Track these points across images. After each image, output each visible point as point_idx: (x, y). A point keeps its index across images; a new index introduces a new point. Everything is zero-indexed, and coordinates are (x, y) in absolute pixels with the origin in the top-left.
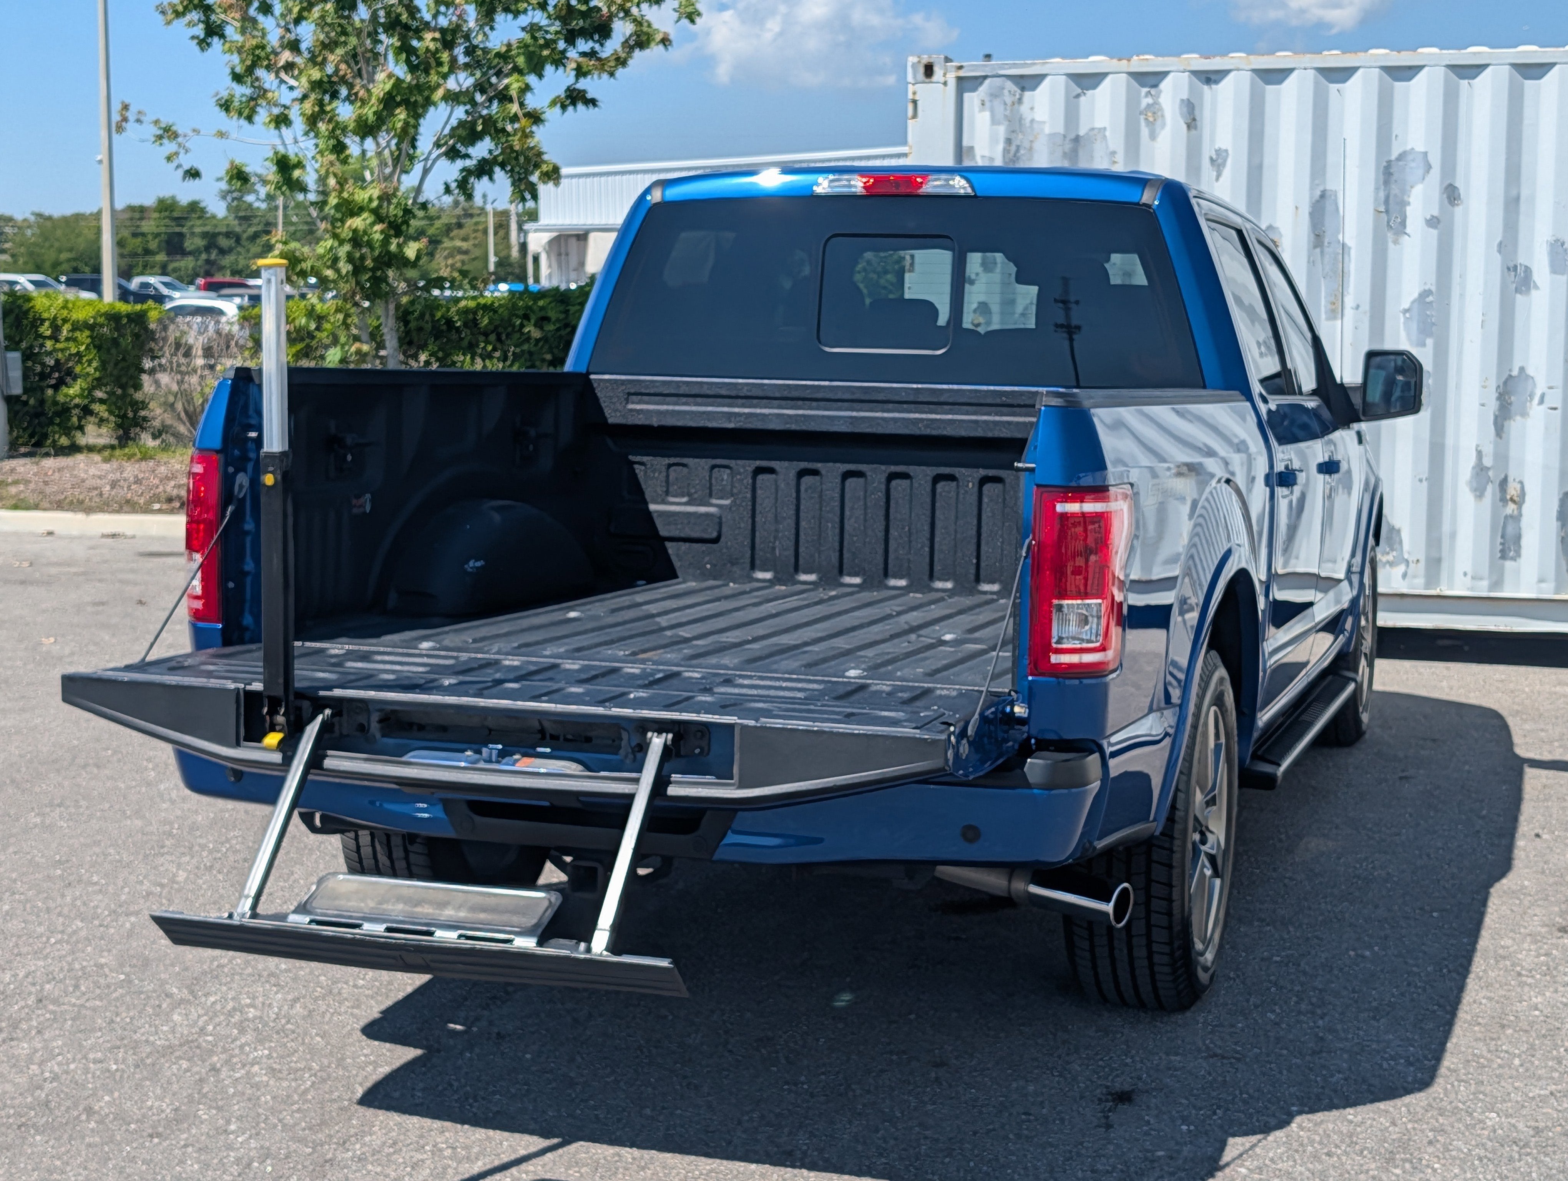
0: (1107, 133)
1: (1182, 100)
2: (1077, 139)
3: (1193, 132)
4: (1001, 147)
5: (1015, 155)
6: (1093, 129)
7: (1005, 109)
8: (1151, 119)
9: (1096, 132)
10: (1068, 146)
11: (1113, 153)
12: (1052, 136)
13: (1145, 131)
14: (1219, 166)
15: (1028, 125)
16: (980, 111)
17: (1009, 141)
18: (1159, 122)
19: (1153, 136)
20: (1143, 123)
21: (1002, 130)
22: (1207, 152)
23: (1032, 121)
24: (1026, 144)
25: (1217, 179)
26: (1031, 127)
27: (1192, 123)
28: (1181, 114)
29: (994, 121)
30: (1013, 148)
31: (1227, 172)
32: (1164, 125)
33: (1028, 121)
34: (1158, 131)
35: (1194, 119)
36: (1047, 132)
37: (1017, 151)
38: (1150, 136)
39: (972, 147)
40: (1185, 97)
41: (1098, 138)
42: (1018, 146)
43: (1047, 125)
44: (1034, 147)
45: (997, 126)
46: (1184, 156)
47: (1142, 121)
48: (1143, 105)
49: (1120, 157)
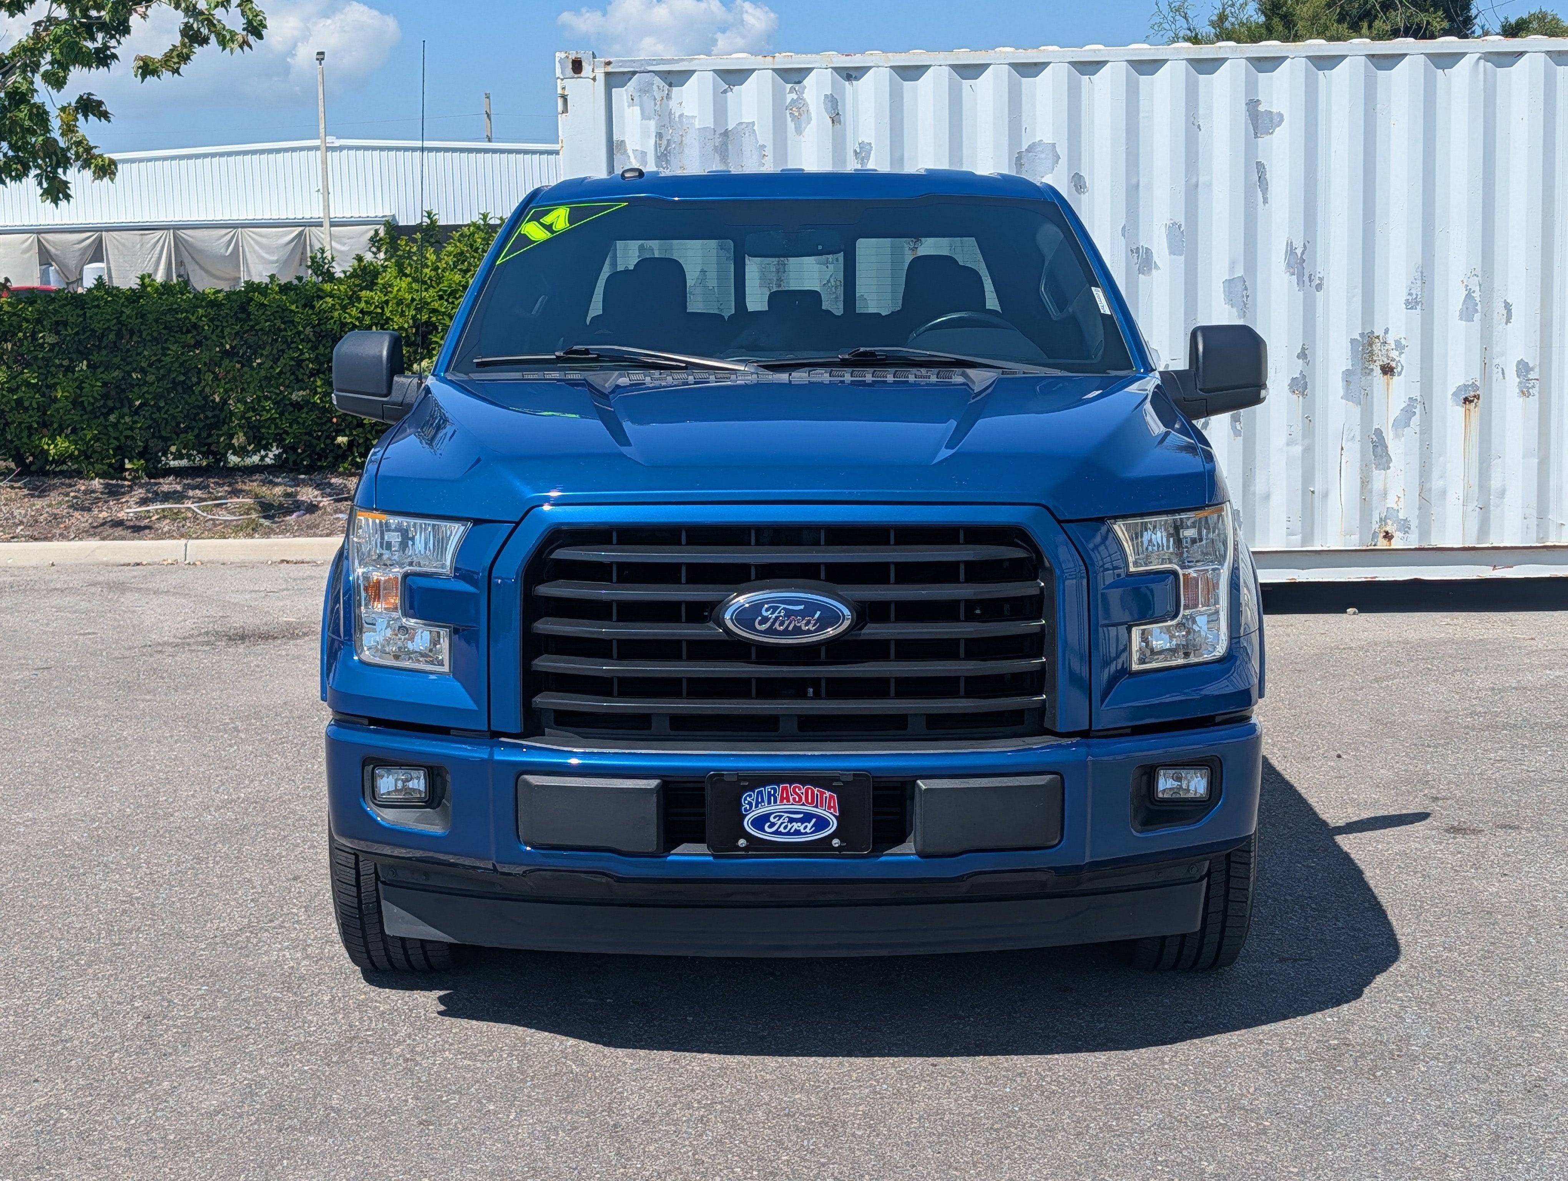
0: (755, 128)
1: (826, 96)
2: (726, 134)
3: (837, 126)
4: (652, 141)
5: (666, 149)
6: (741, 123)
7: (656, 104)
8: (797, 114)
9: (744, 126)
10: (718, 141)
11: (763, 147)
12: (703, 130)
13: (791, 125)
14: (863, 159)
15: (677, 119)
16: (629, 106)
17: (659, 136)
18: (804, 117)
19: (799, 131)
20: (789, 119)
21: (652, 124)
22: (851, 147)
23: (681, 115)
24: (677, 139)
26: (681, 122)
27: (836, 118)
28: (826, 110)
29: (645, 117)
30: (664, 142)
32: (809, 122)
33: (677, 116)
34: (803, 125)
35: (838, 114)
36: (697, 126)
37: (668, 145)
38: (796, 131)
39: (623, 142)
40: (829, 93)
41: (747, 134)
42: (668, 140)
43: (697, 119)
44: (684, 142)
45: (648, 121)
46: (831, 149)
47: (788, 115)
48: (788, 101)
49: (769, 151)
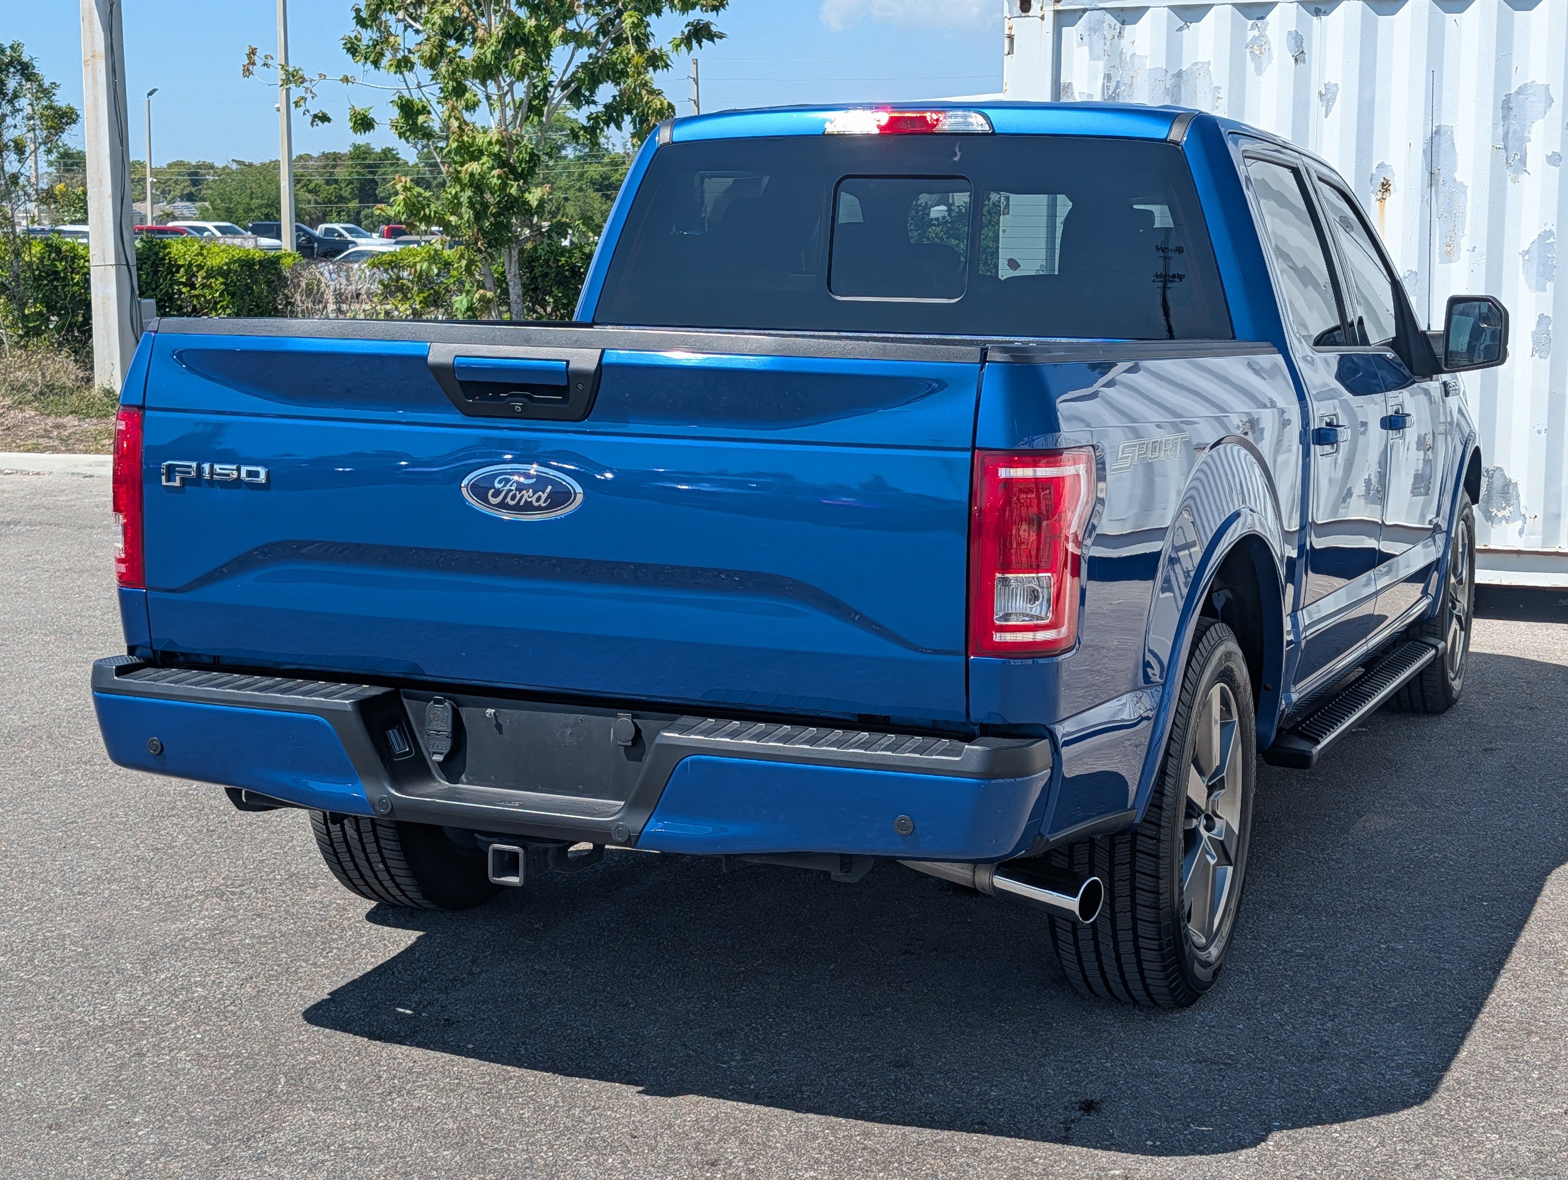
0: (1211, 68)
1: (1290, 33)
2: (1179, 75)
3: (1301, 65)
5: (1114, 92)
6: (1196, 63)
7: (1105, 44)
8: (1258, 52)
9: (1199, 66)
10: (1169, 83)
11: (1218, 88)
12: (1153, 71)
13: (1250, 65)
14: (1328, 101)
15: (1128, 59)
16: (1078, 46)
17: (1108, 77)
18: (1265, 56)
19: (1259, 71)
20: (1249, 58)
21: (1101, 67)
22: (1315, 88)
23: (1133, 55)
24: (1127, 81)
25: (1326, 116)
26: (1132, 62)
27: (1300, 57)
28: (1289, 47)
29: (1093, 57)
30: (1113, 85)
31: (1336, 107)
32: (1270, 61)
33: (1128, 56)
34: (1264, 66)
35: (1302, 52)
36: (1148, 67)
37: (1117, 87)
38: (1256, 71)
39: (1070, 84)
40: (1293, 29)
41: (1202, 75)
42: (1118, 82)
43: (1148, 60)
44: (1134, 83)
45: (1096, 62)
46: (1292, 91)
47: (1248, 54)
48: (1249, 38)
49: (1224, 93)
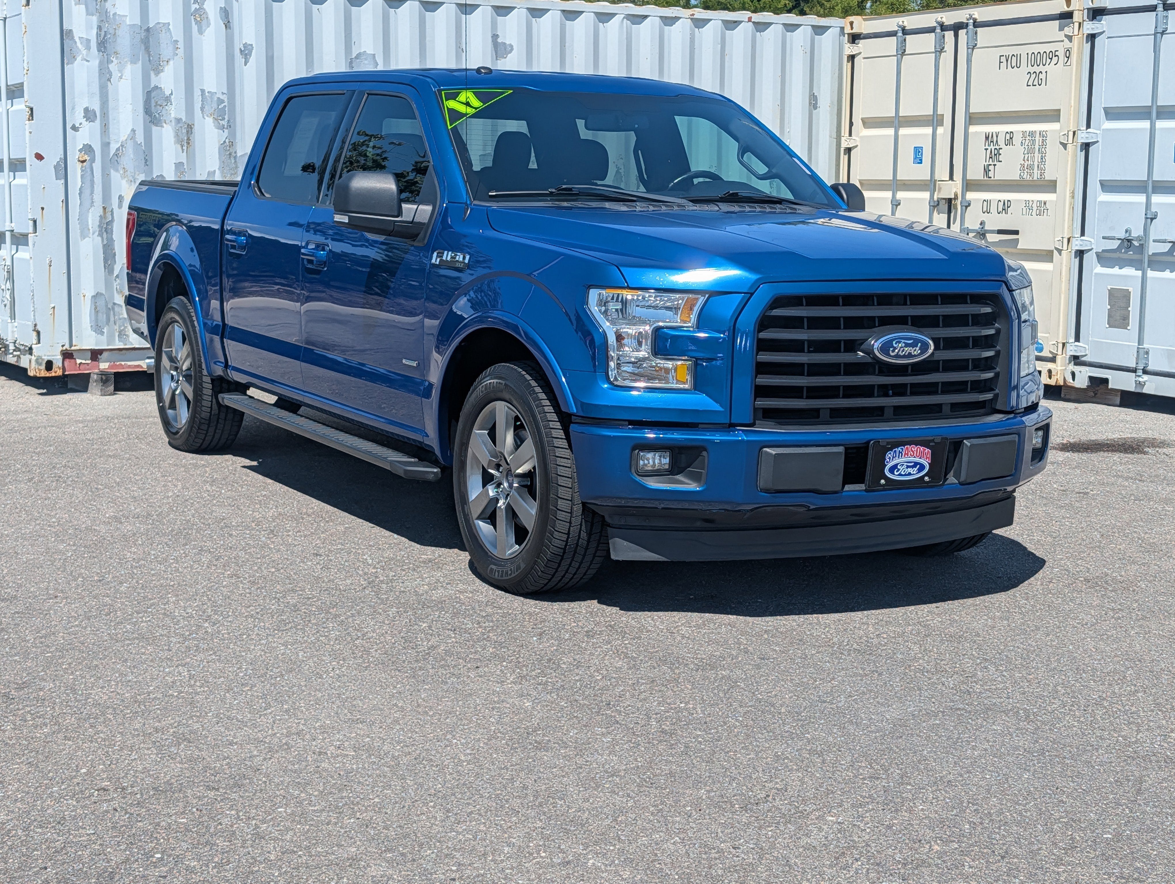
0: (171, 27)
1: (221, 8)
2: (148, 30)
3: (229, 30)
4: (95, 31)
5: (104, 38)
6: (159, 23)
7: (97, 5)
8: (199, 19)
9: (161, 25)
10: (143, 34)
11: (176, 41)
12: (132, 26)
13: (195, 28)
14: (246, 55)
15: (111, 17)
16: (76, 4)
17: (100, 28)
18: (204, 23)
19: (201, 32)
20: (193, 23)
21: (94, 19)
22: (238, 46)
23: (115, 14)
24: (112, 31)
25: (245, 65)
26: (114, 19)
27: (228, 25)
28: (221, 18)
29: (89, 13)
30: (103, 34)
31: (252, 59)
32: (209, 25)
33: (111, 14)
34: (204, 28)
35: (229, 22)
36: (128, 23)
37: (105, 35)
38: (198, 31)
39: (71, 31)
40: (223, 6)
41: (164, 31)
42: (105, 32)
43: (128, 18)
44: (117, 34)
45: (91, 17)
46: (225, 47)
47: (193, 20)
48: (193, 9)
49: (181, 45)
